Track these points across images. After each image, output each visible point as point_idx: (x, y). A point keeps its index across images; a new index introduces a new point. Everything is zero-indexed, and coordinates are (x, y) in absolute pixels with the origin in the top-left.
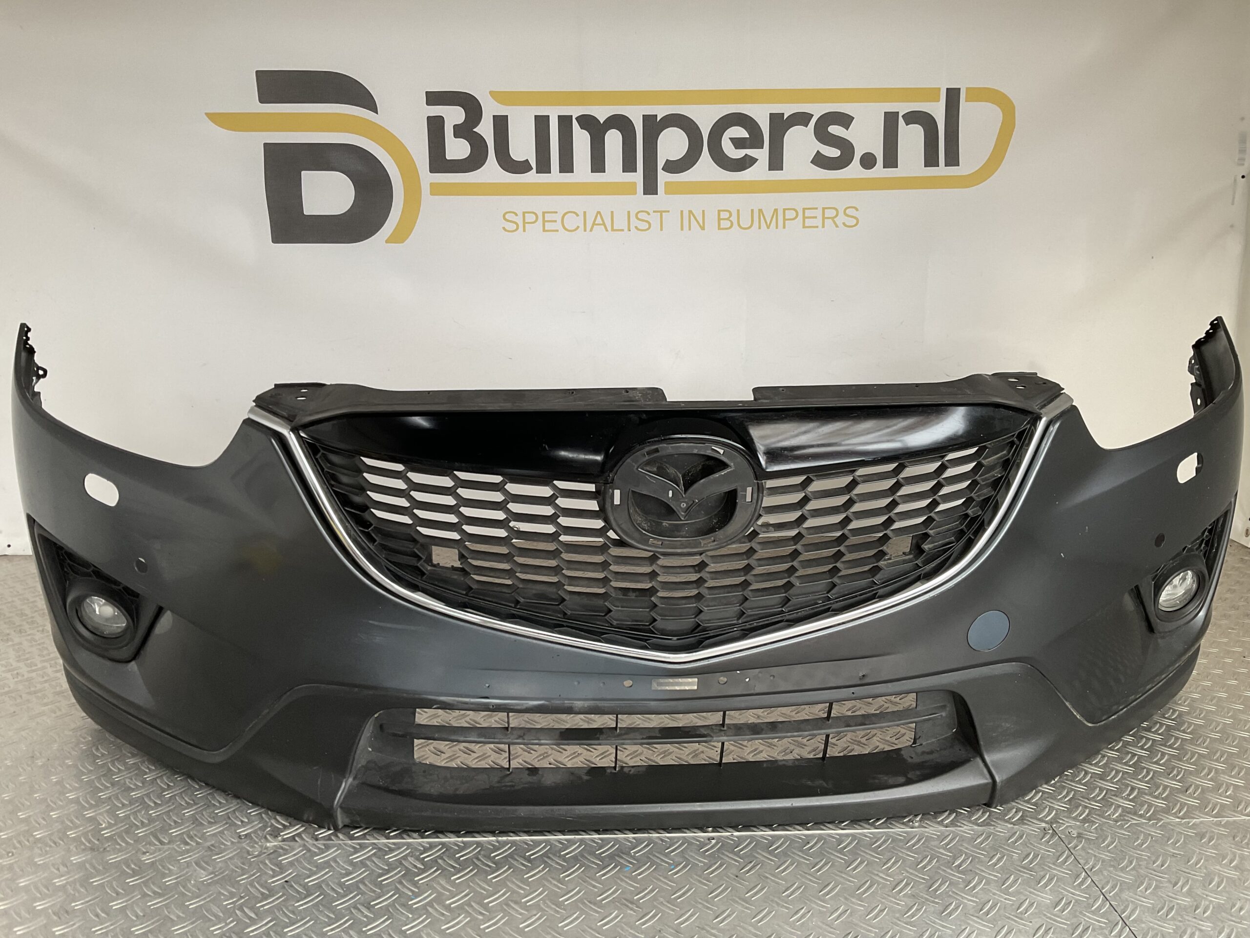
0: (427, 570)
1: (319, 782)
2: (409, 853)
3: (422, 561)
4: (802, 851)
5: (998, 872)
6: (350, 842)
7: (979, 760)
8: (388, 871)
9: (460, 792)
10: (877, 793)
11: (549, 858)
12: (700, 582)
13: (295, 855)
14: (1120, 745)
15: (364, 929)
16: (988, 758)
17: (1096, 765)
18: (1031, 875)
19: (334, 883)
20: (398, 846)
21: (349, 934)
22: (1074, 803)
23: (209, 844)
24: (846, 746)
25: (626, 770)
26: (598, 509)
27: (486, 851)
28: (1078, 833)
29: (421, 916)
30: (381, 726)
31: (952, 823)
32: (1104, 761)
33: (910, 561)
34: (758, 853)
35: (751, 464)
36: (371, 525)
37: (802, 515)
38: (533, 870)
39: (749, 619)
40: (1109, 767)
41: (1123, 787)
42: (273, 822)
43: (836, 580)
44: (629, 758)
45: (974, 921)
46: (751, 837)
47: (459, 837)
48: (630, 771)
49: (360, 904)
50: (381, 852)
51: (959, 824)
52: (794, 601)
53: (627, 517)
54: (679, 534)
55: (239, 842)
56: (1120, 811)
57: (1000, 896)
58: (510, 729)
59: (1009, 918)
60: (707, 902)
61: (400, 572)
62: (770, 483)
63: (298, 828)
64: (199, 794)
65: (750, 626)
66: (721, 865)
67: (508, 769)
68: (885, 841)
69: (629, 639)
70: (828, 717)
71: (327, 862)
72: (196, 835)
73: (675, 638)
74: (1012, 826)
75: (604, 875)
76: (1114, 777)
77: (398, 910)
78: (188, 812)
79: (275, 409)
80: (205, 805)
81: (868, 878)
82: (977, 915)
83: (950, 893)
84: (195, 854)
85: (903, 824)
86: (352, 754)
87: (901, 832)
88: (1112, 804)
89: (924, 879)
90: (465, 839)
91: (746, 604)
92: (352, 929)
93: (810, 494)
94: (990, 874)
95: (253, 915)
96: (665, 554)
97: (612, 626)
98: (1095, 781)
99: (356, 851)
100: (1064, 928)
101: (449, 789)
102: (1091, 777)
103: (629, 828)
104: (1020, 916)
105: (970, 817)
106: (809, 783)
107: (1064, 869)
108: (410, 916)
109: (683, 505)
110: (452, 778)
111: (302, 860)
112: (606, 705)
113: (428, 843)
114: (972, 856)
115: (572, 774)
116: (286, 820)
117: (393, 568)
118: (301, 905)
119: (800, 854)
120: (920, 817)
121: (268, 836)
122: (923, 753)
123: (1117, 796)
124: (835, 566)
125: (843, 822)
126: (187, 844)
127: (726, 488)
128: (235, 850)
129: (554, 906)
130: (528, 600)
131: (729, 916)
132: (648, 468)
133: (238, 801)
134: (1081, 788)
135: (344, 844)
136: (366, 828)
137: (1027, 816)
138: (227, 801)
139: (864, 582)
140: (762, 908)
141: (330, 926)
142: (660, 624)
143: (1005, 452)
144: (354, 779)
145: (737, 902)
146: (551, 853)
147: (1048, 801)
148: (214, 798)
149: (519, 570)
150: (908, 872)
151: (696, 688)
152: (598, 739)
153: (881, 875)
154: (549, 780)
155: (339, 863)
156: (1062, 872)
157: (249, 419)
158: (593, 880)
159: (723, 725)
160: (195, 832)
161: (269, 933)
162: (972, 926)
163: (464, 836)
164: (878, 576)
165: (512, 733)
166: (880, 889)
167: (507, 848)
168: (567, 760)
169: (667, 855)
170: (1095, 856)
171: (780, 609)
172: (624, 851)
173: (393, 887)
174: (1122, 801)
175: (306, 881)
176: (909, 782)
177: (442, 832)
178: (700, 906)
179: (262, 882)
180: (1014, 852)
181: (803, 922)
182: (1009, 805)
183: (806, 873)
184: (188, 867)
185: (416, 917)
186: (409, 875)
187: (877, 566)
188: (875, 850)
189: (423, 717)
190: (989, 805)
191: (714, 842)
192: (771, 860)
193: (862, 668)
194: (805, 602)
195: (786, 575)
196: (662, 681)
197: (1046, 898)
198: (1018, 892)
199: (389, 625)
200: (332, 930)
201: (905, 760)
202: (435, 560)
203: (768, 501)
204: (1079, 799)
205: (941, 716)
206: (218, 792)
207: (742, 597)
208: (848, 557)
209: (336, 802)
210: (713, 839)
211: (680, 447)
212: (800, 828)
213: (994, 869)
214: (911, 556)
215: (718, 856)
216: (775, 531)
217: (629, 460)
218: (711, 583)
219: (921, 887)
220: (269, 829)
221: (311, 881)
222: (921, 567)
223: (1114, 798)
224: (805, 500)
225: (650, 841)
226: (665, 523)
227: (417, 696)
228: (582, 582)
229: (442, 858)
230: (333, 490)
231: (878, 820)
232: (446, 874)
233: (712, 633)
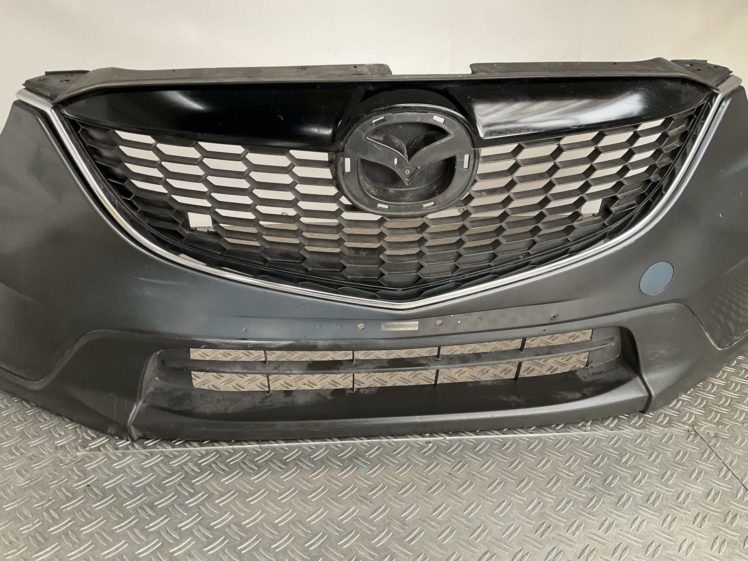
0: (185, 234)
1: (115, 406)
2: (189, 459)
3: (180, 226)
4: (500, 452)
5: (657, 468)
6: (143, 451)
7: (638, 379)
8: (171, 475)
9: (230, 411)
10: (559, 406)
11: (301, 461)
12: (422, 241)
13: (98, 462)
14: (735, 362)
15: (146, 527)
16: (646, 378)
17: (720, 378)
18: (684, 469)
19: (126, 486)
20: (181, 453)
21: (134, 531)
22: (707, 410)
23: (30, 454)
24: (528, 366)
25: (361, 391)
26: (331, 178)
27: (251, 456)
28: (715, 434)
29: (194, 515)
30: (163, 362)
31: (617, 427)
32: (725, 376)
33: (599, 221)
34: (466, 454)
35: (469, 132)
36: (132, 194)
37: (512, 180)
38: (287, 471)
39: (461, 273)
40: (730, 380)
41: (743, 396)
42: (84, 435)
43: (536, 238)
44: (364, 379)
45: (643, 510)
46: (460, 440)
47: (230, 445)
48: (365, 391)
49: (145, 504)
50: (167, 458)
51: (621, 428)
52: (500, 256)
53: (357, 183)
54: (403, 199)
55: (55, 452)
56: (744, 414)
57: (661, 488)
58: (267, 363)
59: (671, 507)
60: (427, 497)
61: (163, 237)
62: (485, 152)
63: (103, 440)
64: (30, 413)
65: (463, 278)
66: (437, 465)
67: (269, 392)
68: (565, 443)
69: (361, 291)
70: (522, 349)
71: (123, 468)
72: (21, 447)
73: (400, 289)
74: (663, 428)
75: (344, 475)
76: (735, 388)
77: (176, 509)
78: (18, 428)
79: (40, 90)
80: (32, 421)
81: (555, 475)
82: (645, 505)
83: (621, 486)
84: (17, 463)
85: (578, 428)
86: (140, 384)
87: (577, 435)
88: (737, 409)
89: (599, 474)
90: (235, 447)
91: (460, 260)
92: (135, 527)
93: (519, 161)
94: (651, 469)
95: (56, 516)
96: (391, 217)
97: (347, 280)
98: (721, 391)
99: (147, 458)
100: (717, 516)
101: (220, 409)
102: (717, 388)
103: (364, 435)
104: (679, 505)
105: (629, 422)
106: (506, 399)
107: (709, 464)
108: (186, 514)
109: (407, 172)
110: (223, 399)
111: (103, 467)
112: (343, 343)
113: (206, 450)
114: (635, 454)
115: (319, 394)
116: (95, 433)
117: (155, 232)
118: (97, 506)
119: (499, 454)
120: (590, 422)
121: (79, 447)
122: (594, 374)
123: (740, 403)
124: (537, 226)
125: (531, 428)
126: (13, 454)
127: (446, 155)
128: (51, 459)
129: (303, 503)
130: (275, 259)
131: (445, 509)
132: (375, 138)
133: (60, 418)
134: (711, 397)
135: (139, 453)
136: (156, 440)
137: (673, 420)
138: (50, 418)
139: (559, 240)
140: (472, 502)
141: (118, 525)
142: (388, 277)
143: (684, 125)
144: (144, 402)
145: (451, 497)
146: (302, 457)
147: (688, 408)
148: (41, 416)
149: (265, 233)
150: (585, 468)
151: (417, 329)
152: (339, 369)
153: (565, 471)
154: (301, 400)
155: (132, 469)
156: (708, 466)
157: (20, 101)
158: (335, 479)
159: (438, 356)
160: (21, 445)
161: (67, 533)
162: (642, 515)
163: (234, 444)
164: (572, 235)
165: (269, 366)
166: (565, 483)
167: (267, 453)
168: (317, 381)
169: (394, 457)
170: (731, 452)
171: (488, 264)
172: (360, 454)
173: (174, 489)
174: (744, 407)
175: (104, 485)
176: (585, 397)
177: (217, 442)
178: (421, 501)
179: (68, 486)
180: (667, 450)
181: (505, 514)
182: (658, 412)
183: (505, 471)
184: (10, 474)
185: (190, 515)
186: (187, 478)
187: (572, 226)
188: (558, 450)
189: (196, 354)
190: (643, 412)
191: (431, 445)
192: (477, 460)
193: (553, 310)
194: (511, 257)
195: (495, 235)
196: (389, 324)
197: (699, 489)
198: (675, 485)
199: (156, 281)
200: (120, 528)
201: (579, 379)
202: (192, 225)
203: (483, 168)
204: (711, 406)
205: (611, 345)
206: (45, 411)
207: (456, 254)
208: (549, 218)
209: (129, 421)
210: (430, 443)
211: (404, 116)
212: (498, 433)
213: (653, 465)
214: (599, 217)
215: (435, 457)
216: (488, 195)
217: (357, 129)
218: (430, 243)
219: (598, 481)
220: (80, 441)
221: (108, 485)
222: (607, 227)
223: (738, 404)
224: (516, 167)
225: (381, 445)
226: (391, 190)
227: (187, 339)
228: (319, 243)
229: (215, 463)
230: (95, 163)
231: (558, 425)
232: (216, 475)
233: (431, 285)
